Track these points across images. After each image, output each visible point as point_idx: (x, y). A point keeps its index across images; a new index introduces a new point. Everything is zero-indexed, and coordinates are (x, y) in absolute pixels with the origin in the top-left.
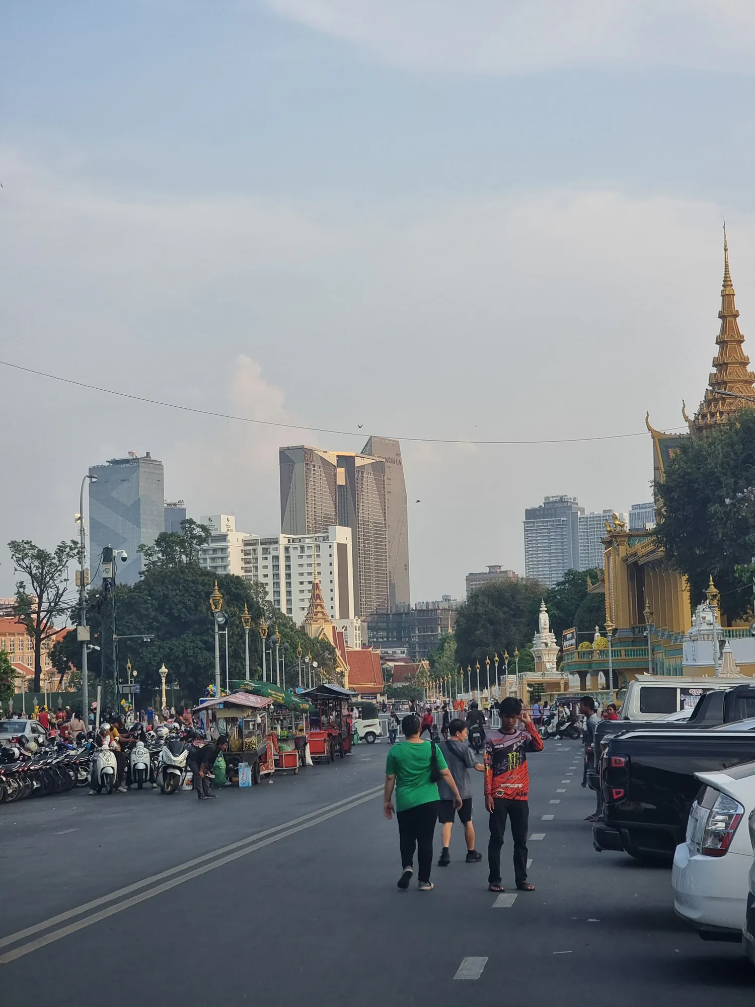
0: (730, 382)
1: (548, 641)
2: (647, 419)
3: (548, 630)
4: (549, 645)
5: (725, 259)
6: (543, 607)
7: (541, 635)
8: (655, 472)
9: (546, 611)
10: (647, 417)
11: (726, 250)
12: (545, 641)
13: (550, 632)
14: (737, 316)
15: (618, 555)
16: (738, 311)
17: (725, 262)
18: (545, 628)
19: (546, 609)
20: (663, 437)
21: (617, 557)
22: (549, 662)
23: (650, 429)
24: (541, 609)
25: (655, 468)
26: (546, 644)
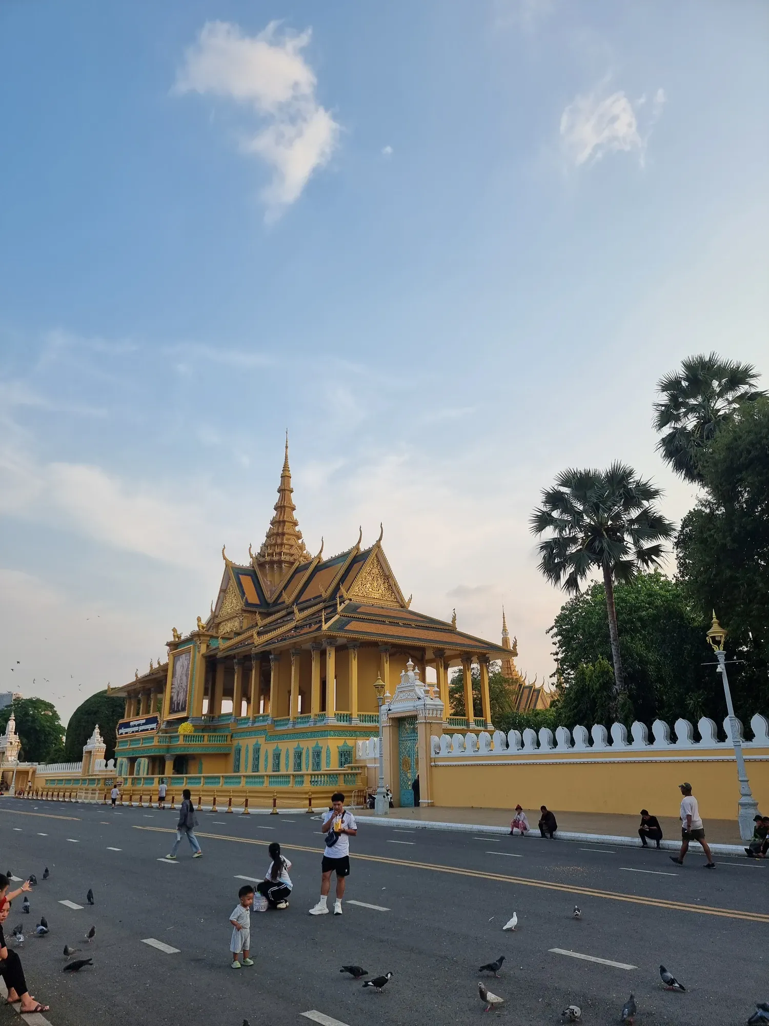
0: (288, 534)
1: (13, 741)
2: (223, 551)
3: (13, 733)
4: (13, 744)
5: (286, 453)
6: (13, 717)
7: (8, 736)
8: (220, 593)
9: (14, 720)
10: (224, 549)
11: (287, 447)
12: (11, 741)
13: (15, 733)
14: (292, 492)
15: (199, 652)
16: (292, 489)
17: (286, 455)
18: (12, 732)
19: (14, 718)
20: (234, 566)
21: (197, 653)
22: (11, 756)
23: (225, 558)
24: (10, 718)
25: (221, 589)
26: (11, 743)
